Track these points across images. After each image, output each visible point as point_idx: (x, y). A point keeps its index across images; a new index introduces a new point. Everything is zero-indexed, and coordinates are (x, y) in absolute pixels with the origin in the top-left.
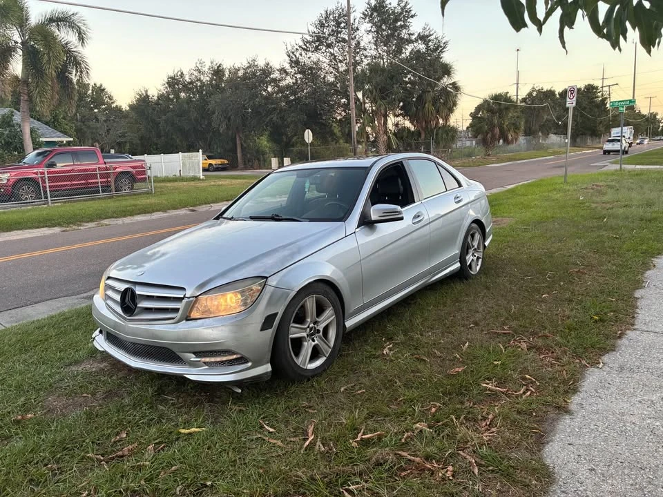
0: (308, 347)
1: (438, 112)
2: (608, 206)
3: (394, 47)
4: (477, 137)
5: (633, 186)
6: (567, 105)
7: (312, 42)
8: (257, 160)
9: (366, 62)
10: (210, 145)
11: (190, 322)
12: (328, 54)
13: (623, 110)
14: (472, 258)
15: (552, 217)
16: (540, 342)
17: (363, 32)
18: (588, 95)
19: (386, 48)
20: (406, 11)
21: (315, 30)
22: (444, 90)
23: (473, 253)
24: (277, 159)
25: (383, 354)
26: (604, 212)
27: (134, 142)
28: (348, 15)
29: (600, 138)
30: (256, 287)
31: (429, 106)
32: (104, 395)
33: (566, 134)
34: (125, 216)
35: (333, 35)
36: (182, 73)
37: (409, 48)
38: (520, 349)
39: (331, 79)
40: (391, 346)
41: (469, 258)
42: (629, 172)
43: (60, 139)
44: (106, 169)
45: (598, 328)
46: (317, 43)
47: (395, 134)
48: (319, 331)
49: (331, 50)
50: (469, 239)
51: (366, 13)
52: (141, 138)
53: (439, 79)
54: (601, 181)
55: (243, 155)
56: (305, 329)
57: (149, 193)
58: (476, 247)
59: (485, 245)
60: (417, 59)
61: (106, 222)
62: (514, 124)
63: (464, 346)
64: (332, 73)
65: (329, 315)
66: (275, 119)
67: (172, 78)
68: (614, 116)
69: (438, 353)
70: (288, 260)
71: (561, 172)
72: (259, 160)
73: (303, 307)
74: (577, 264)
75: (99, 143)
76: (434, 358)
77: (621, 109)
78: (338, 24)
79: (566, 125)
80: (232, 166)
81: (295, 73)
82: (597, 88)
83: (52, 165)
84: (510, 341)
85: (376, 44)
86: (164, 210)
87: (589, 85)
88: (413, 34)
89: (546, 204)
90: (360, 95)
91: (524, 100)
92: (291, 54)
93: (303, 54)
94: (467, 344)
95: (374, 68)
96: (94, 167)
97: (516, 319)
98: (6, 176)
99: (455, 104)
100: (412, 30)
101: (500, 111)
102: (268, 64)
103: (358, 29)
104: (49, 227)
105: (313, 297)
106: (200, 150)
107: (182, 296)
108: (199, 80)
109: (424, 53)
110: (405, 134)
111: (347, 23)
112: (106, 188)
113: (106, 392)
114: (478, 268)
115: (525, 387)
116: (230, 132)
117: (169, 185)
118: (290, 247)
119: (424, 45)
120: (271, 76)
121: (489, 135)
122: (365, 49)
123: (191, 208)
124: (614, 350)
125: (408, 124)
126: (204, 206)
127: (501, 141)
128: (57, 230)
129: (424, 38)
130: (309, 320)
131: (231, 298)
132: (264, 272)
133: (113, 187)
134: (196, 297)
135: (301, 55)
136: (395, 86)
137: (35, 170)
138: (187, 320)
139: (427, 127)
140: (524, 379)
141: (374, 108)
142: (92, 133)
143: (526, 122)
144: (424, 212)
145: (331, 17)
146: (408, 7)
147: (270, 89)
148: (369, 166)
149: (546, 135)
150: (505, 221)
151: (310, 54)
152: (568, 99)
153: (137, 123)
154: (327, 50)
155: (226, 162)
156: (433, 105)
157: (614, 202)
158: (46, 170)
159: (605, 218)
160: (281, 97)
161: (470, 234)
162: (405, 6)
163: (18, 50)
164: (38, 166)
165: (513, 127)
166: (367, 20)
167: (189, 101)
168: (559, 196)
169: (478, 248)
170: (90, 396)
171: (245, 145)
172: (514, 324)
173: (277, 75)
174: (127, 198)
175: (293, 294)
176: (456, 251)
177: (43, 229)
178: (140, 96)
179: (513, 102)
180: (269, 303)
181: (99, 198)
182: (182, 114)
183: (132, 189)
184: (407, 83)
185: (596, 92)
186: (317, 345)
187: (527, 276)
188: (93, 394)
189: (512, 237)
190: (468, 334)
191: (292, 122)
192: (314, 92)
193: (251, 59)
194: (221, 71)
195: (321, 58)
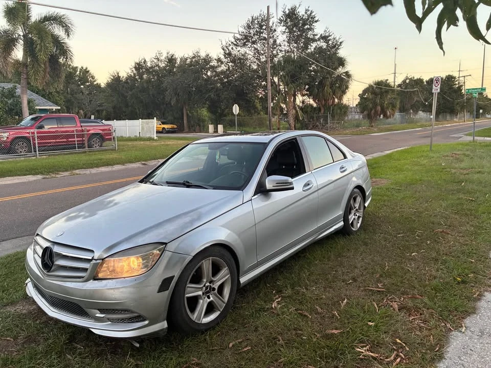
0: (203, 304)
1: (334, 94)
2: (465, 172)
3: (302, 44)
4: (363, 113)
5: (484, 155)
6: (433, 91)
7: (241, 39)
8: (198, 126)
9: (281, 55)
10: (164, 114)
11: (96, 281)
12: (253, 49)
13: (476, 95)
14: (354, 217)
15: (420, 180)
16: (410, 304)
17: (279, 32)
18: (449, 82)
19: (296, 45)
20: (312, 18)
21: (244, 30)
22: (339, 77)
23: (355, 213)
24: (213, 125)
25: (272, 308)
26: (462, 177)
27: (109, 110)
28: (268, 19)
29: (457, 115)
30: (156, 252)
31: (327, 89)
32: (24, 340)
33: (431, 112)
34: (92, 168)
35: (257, 35)
36: (145, 61)
37: (314, 45)
38: (392, 309)
39: (255, 67)
40: (279, 299)
41: (352, 217)
42: (480, 143)
43: (51, 108)
44: (82, 131)
45: (461, 290)
46: (245, 40)
47: (301, 109)
48: (214, 289)
49: (255, 46)
50: (352, 202)
51: (282, 18)
52: (114, 108)
53: (336, 69)
54: (459, 150)
55: (188, 121)
56: (202, 288)
57: (113, 150)
58: (357, 208)
59: (365, 206)
60: (319, 53)
61: (77, 171)
62: (391, 103)
63: (342, 303)
64: (255, 62)
65: (224, 274)
66: (212, 96)
67: (137, 64)
68: (468, 99)
69: (319, 310)
70: (187, 227)
71: (428, 141)
72: (200, 126)
73: (200, 269)
74: (442, 224)
75: (83, 111)
76: (316, 314)
77: (475, 95)
78: (261, 26)
79: (431, 105)
80: (180, 130)
81: (228, 62)
82: (455, 78)
83: (41, 127)
84: (383, 299)
85: (288, 42)
86: (123, 163)
87: (449, 75)
88: (316, 35)
89: (416, 168)
90: (276, 79)
91: (399, 86)
92: (225, 48)
93: (234, 48)
94: (346, 301)
95: (287, 60)
96: (72, 129)
97: (390, 276)
98: (6, 135)
99: (347, 88)
100: (316, 31)
101: (382, 94)
102: (208, 55)
103: (275, 31)
104: (34, 174)
105: (210, 259)
106: (155, 118)
107: (91, 258)
108: (157, 65)
109: (325, 49)
110: (309, 110)
111: (267, 25)
112: (81, 146)
113: (26, 338)
114: (359, 225)
115: (395, 352)
116: (179, 105)
117: (130, 143)
118: (192, 213)
119: (325, 43)
120: (211, 64)
121: (373, 111)
122: (280, 46)
123: (143, 162)
124: (475, 313)
125: (311, 102)
126: (153, 161)
127: (382, 116)
128: (39, 177)
129: (325, 38)
130: (205, 280)
131: (133, 261)
132: (165, 238)
133: (86, 145)
134: (103, 259)
135: (232, 49)
136: (303, 73)
137: (28, 131)
138: (95, 279)
139: (325, 104)
140: (396, 343)
141: (286, 90)
142: (79, 103)
143: (401, 102)
144: (313, 180)
145: (256, 22)
146: (313, 14)
147: (209, 74)
148: (267, 142)
149: (416, 112)
150: (383, 182)
151: (239, 48)
152: (434, 87)
153: (111, 96)
154: (252, 46)
155: (175, 127)
156: (331, 88)
157: (469, 169)
158: (36, 131)
159: (463, 182)
160: (217, 80)
161: (352, 197)
162: (311, 14)
163: (20, 40)
164: (31, 127)
165: (390, 106)
166: (282, 24)
167: (149, 81)
168: (425, 161)
169: (359, 208)
170: (12, 340)
171: (190, 115)
172: (387, 281)
173: (214, 63)
174: (97, 153)
175: (189, 258)
176: (341, 212)
177: (28, 176)
178: (114, 77)
179: (391, 87)
180: (167, 267)
181: (76, 153)
182: (143, 90)
183: (101, 146)
184: (311, 71)
185: (454, 80)
186: (212, 301)
187: (399, 234)
188: (15, 338)
189: (388, 196)
190: (347, 290)
191: (225, 98)
192: (242, 76)
193: (195, 52)
194: (173, 59)
195: (248, 51)
